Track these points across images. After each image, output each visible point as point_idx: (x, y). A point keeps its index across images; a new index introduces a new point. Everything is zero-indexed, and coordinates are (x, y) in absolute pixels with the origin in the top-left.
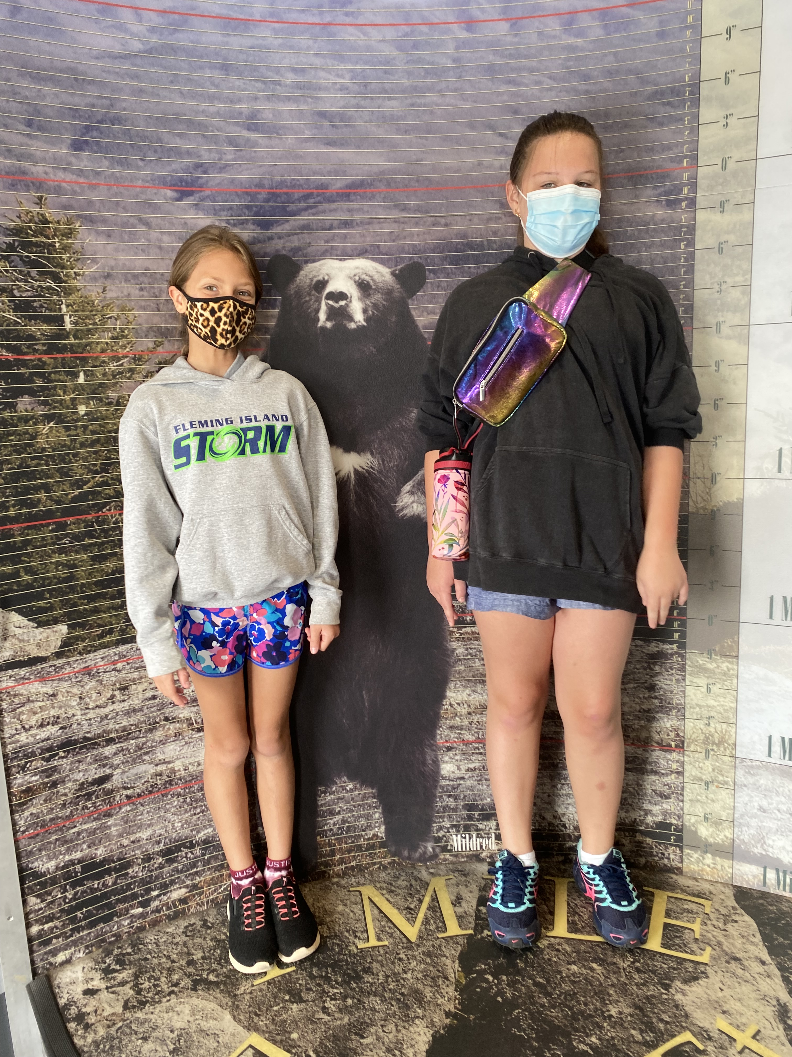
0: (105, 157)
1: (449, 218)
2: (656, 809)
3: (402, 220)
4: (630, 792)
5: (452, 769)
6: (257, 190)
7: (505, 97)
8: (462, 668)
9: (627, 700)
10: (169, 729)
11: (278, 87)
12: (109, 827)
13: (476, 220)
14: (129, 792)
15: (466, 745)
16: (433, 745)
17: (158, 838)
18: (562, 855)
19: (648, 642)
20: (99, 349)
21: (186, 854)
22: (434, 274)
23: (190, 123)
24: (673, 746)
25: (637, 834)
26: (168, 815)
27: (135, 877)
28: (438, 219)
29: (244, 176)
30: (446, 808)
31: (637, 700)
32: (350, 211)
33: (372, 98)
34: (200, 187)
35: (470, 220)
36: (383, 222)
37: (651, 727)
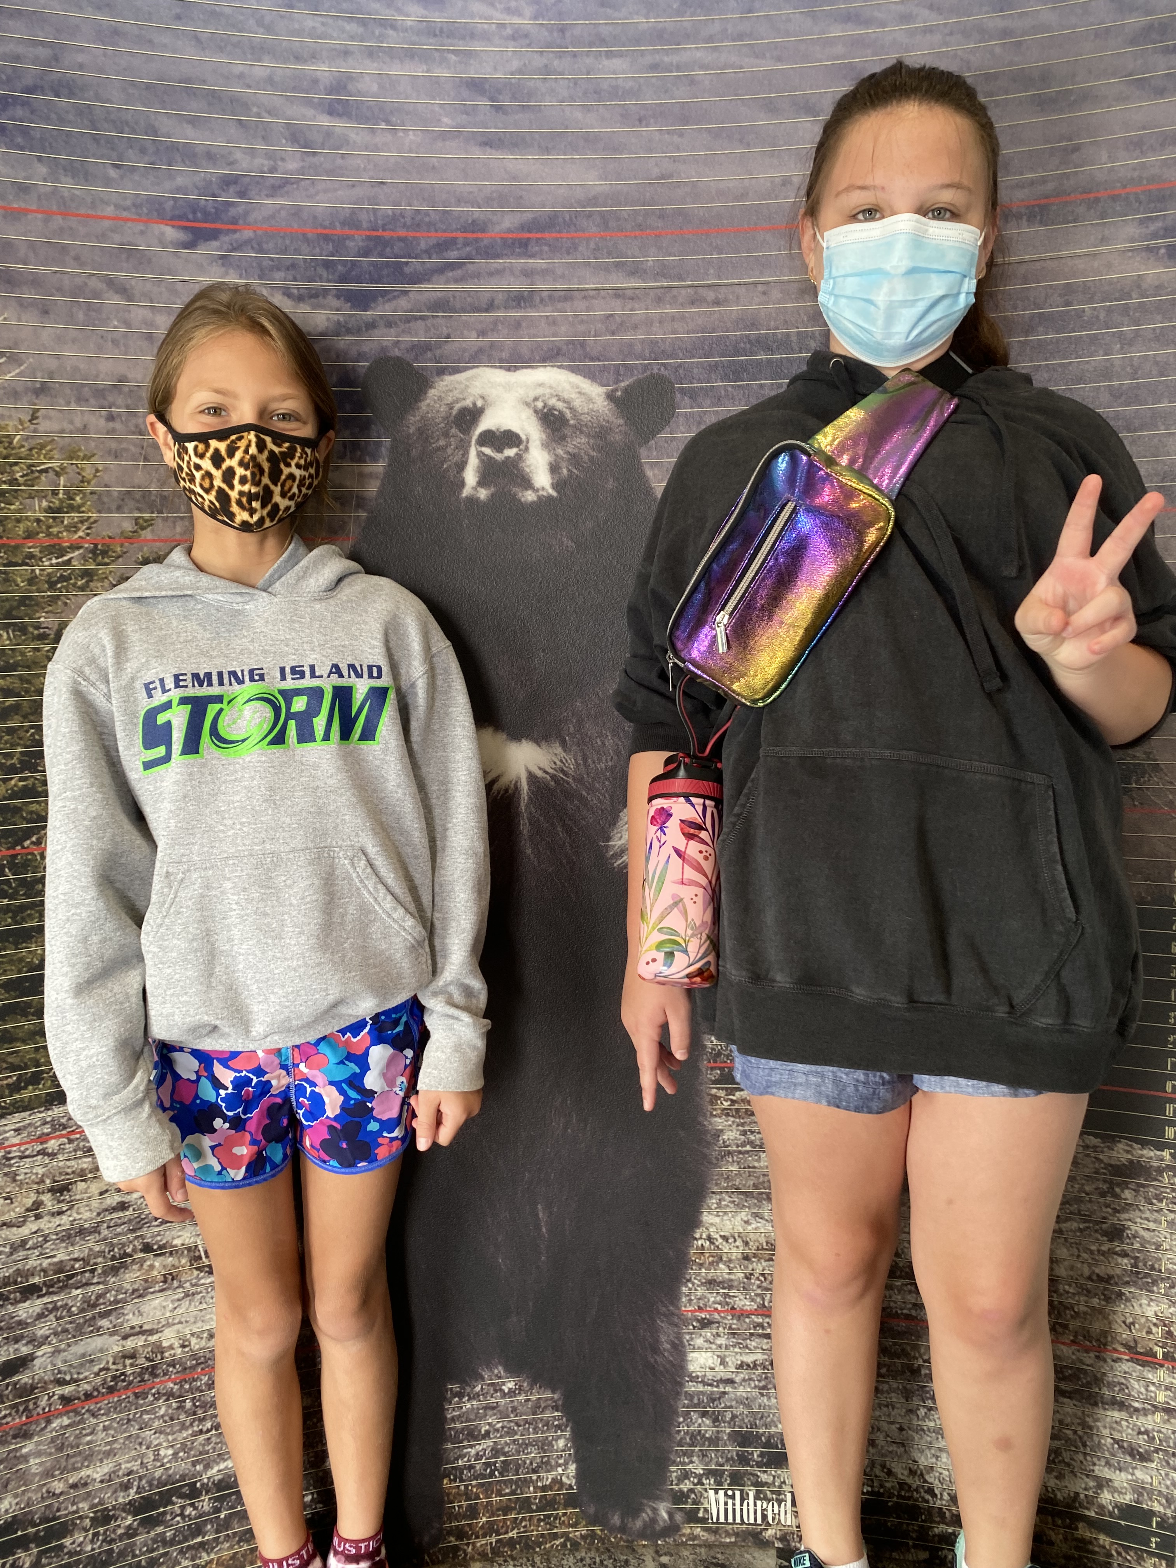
0: (40, 159)
1: (723, 290)
2: (1120, 1479)
3: (629, 293)
4: (1068, 1440)
5: (710, 1363)
6: (347, 231)
7: (840, 49)
8: (734, 1168)
9: (1063, 1252)
10: (152, 1267)
11: (391, 32)
12: (25, 1458)
13: (776, 294)
14: (67, 1390)
15: (739, 1319)
16: (673, 1314)
17: (126, 1479)
18: (925, 1548)
19: (1111, 1140)
20: (21, 530)
21: (183, 1508)
22: (691, 398)
23: (214, 99)
24: (1160, 1355)
25: (1081, 1525)
26: (147, 1434)
27: (78, 1553)
28: (700, 290)
29: (320, 204)
30: (696, 1437)
31: (1085, 1255)
32: (528, 274)
33: (575, 55)
34: (233, 223)
35: (764, 293)
36: (593, 297)
37: (1114, 1312)
